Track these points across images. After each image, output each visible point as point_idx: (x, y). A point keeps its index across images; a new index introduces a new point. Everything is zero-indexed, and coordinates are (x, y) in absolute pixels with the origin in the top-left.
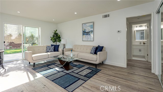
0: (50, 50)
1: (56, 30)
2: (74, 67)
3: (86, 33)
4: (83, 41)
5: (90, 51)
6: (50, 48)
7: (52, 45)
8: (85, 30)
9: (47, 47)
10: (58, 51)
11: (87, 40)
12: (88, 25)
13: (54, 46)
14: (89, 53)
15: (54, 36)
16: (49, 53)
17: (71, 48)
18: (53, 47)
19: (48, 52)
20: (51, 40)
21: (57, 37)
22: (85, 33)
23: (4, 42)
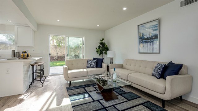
0: (91, 65)
1: (103, 39)
2: (120, 97)
3: (145, 41)
4: (139, 53)
5: (151, 71)
6: (91, 62)
7: (94, 59)
8: (143, 35)
9: (89, 61)
10: (101, 67)
11: (147, 51)
12: (148, 25)
13: (97, 61)
14: (150, 75)
15: (99, 47)
16: (89, 70)
17: (122, 63)
18: (95, 61)
19: (88, 67)
20: (97, 52)
21: (103, 48)
22: (143, 40)
23: (50, 55)
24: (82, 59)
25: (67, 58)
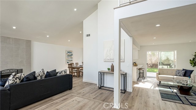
0: (178, 74)
9: (177, 71)
13: (185, 71)
15: (194, 59)
19: (176, 75)
23: (147, 64)
24: (174, 69)
25: (160, 67)
